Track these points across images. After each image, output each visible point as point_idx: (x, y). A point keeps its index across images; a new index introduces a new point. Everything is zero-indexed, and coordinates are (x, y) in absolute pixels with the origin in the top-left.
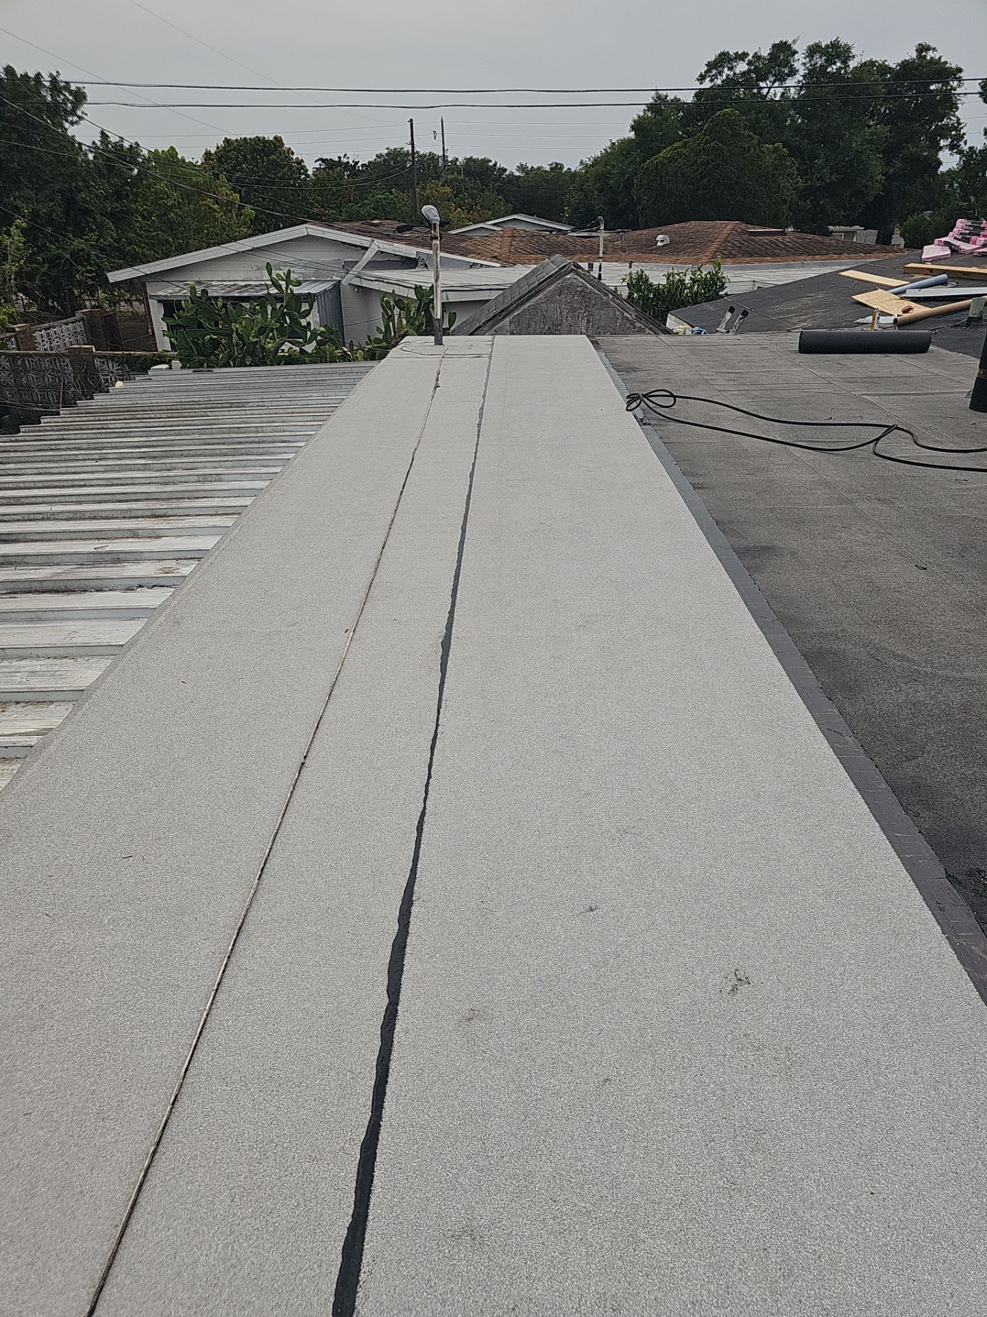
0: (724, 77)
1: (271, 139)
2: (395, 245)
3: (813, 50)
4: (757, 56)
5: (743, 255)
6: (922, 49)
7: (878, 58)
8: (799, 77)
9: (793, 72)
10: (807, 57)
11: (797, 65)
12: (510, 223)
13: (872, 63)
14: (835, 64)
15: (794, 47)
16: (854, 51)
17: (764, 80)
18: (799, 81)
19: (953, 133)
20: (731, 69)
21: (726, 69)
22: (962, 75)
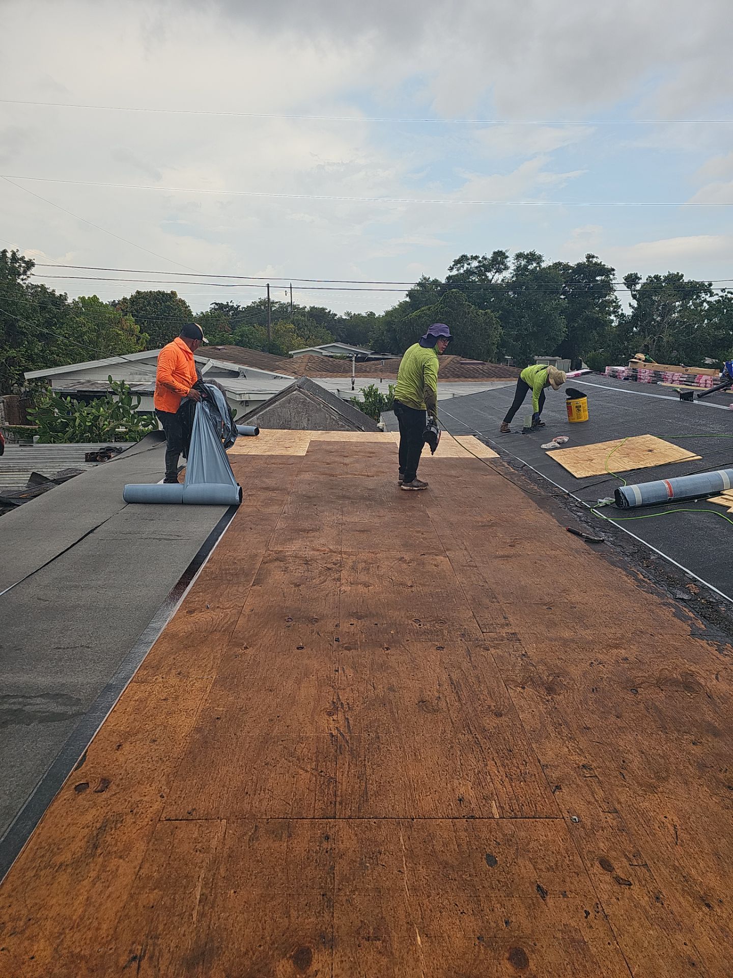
0: (465, 269)
1: (169, 292)
2: (224, 363)
3: (519, 256)
4: (483, 258)
5: (454, 377)
6: (589, 257)
7: (564, 261)
8: (510, 271)
9: (506, 268)
10: (516, 259)
11: (508, 264)
12: (331, 348)
13: (560, 264)
14: (532, 264)
15: (507, 254)
16: (543, 259)
17: (489, 271)
18: (511, 273)
19: (614, 304)
20: (469, 264)
21: (465, 265)
22: (615, 272)
